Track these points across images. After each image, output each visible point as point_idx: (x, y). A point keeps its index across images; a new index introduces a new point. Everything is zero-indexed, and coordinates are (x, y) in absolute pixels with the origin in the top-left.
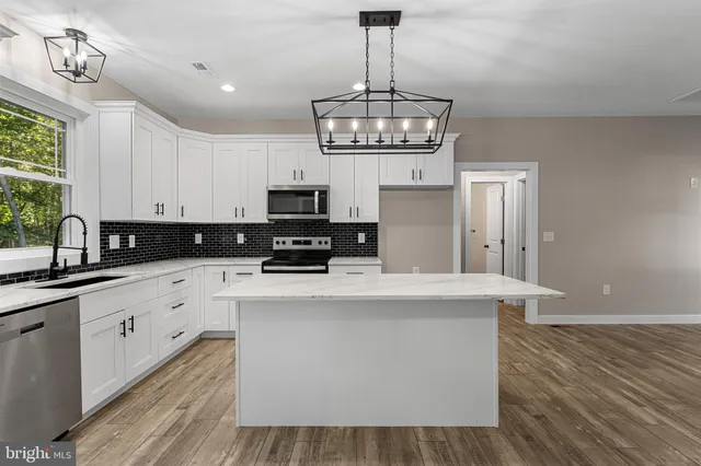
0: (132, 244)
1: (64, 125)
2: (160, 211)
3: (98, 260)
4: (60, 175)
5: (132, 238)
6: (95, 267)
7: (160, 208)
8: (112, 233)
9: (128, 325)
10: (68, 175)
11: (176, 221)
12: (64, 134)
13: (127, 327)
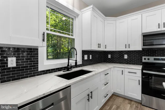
0: (91, 58)
1: (73, 19)
2: (100, 46)
3: (81, 63)
4: (72, 35)
5: (91, 56)
6: (80, 66)
7: (100, 45)
8: (85, 54)
9: (90, 95)
10: (74, 35)
11: (104, 50)
12: (73, 22)
13: (90, 96)
